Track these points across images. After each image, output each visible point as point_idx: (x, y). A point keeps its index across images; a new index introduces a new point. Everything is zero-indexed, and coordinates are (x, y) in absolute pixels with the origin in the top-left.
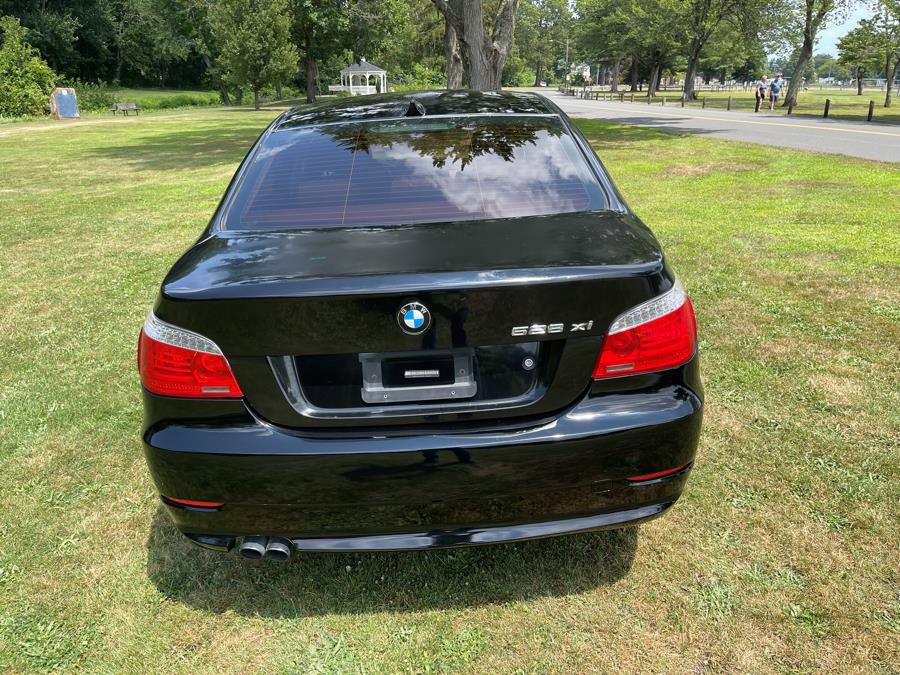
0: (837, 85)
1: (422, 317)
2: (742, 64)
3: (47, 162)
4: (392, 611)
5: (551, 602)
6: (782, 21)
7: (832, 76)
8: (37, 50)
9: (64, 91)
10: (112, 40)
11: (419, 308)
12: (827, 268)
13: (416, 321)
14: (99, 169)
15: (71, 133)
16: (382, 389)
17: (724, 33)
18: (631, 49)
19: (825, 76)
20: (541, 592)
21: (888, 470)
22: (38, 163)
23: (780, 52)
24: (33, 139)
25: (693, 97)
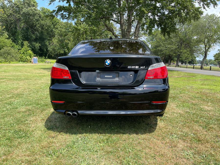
0: (214, 66)
1: (109, 63)
2: (190, 60)
3: (29, 69)
4: (98, 134)
5: (135, 135)
6: (199, 50)
7: (213, 64)
8: (31, 49)
9: (35, 58)
10: (47, 49)
11: (109, 61)
12: (208, 91)
13: (108, 63)
14: (41, 71)
15: (36, 65)
16: (100, 79)
17: (185, 52)
18: (164, 55)
19: (211, 64)
20: (133, 133)
21: (218, 120)
22: (28, 70)
23: (199, 58)
24: (27, 66)
25: (179, 66)
